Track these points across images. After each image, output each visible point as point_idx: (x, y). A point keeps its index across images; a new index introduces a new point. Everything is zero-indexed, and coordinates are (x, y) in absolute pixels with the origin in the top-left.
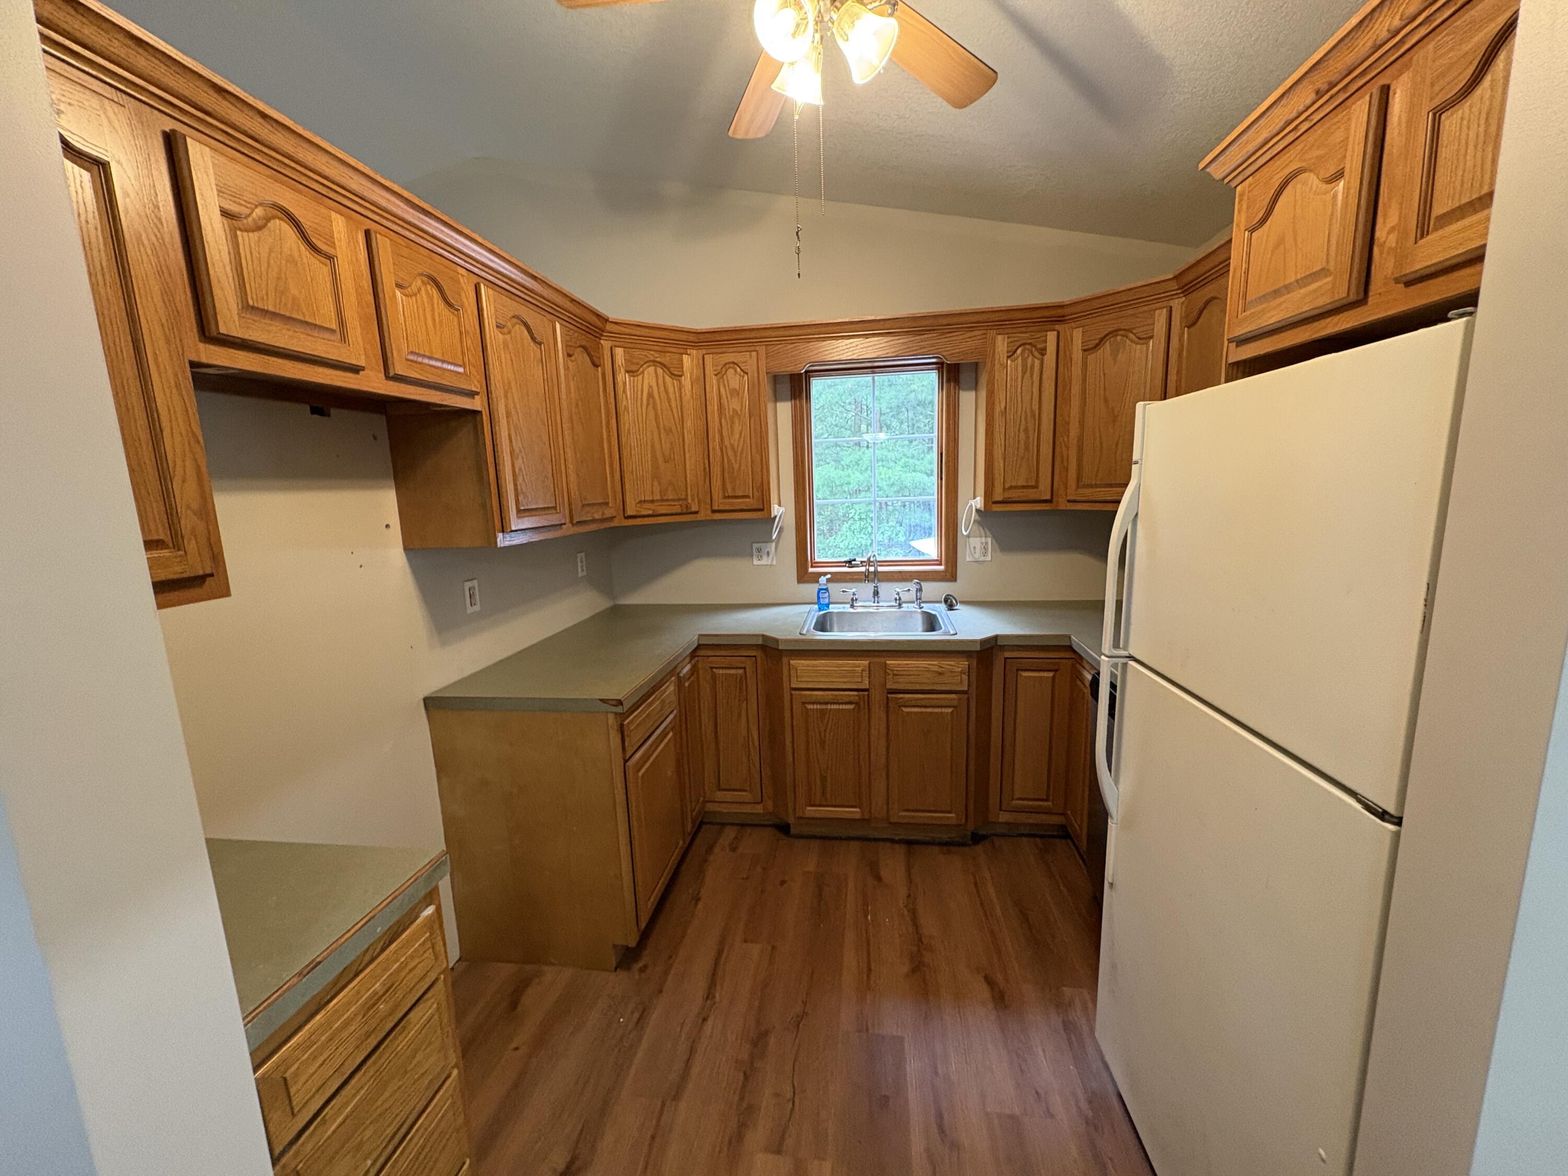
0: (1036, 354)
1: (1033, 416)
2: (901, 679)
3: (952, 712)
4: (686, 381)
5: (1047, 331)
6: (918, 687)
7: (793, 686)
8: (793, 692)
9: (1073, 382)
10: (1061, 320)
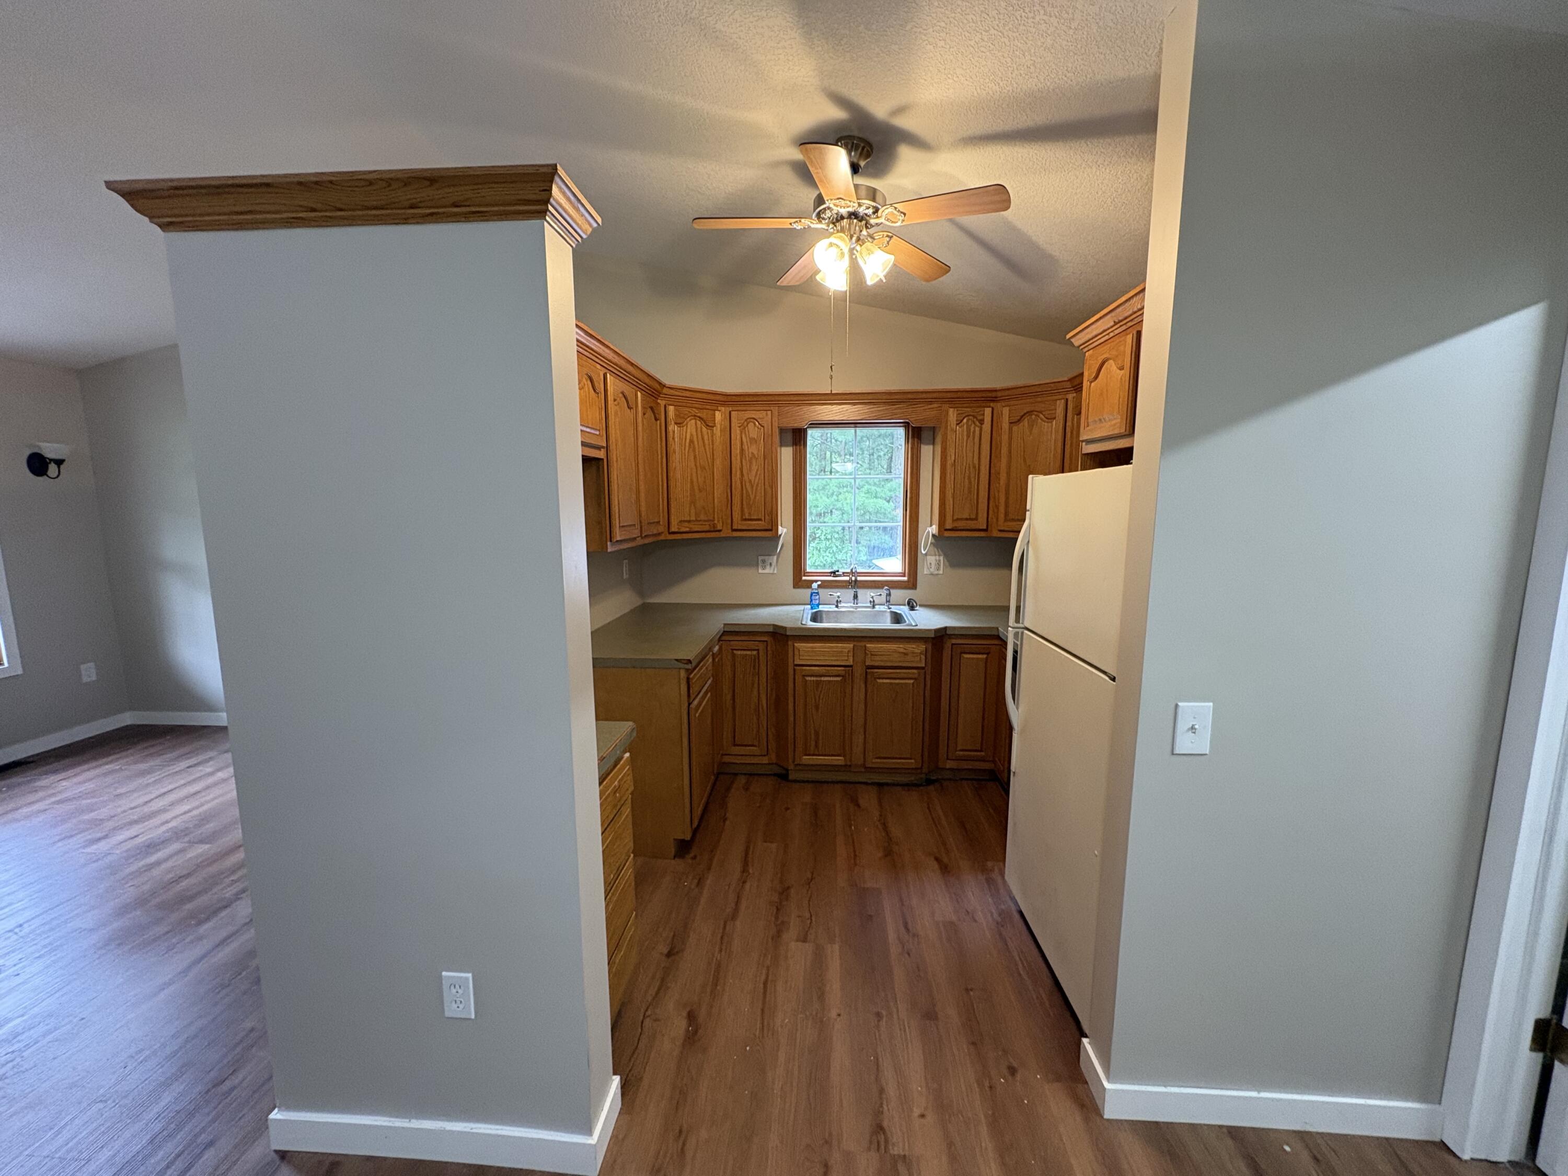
0: (977, 423)
1: (974, 467)
2: (877, 658)
3: (913, 683)
4: (717, 431)
5: (984, 407)
6: (889, 664)
7: (796, 663)
8: (796, 668)
9: (1003, 444)
10: (994, 400)
